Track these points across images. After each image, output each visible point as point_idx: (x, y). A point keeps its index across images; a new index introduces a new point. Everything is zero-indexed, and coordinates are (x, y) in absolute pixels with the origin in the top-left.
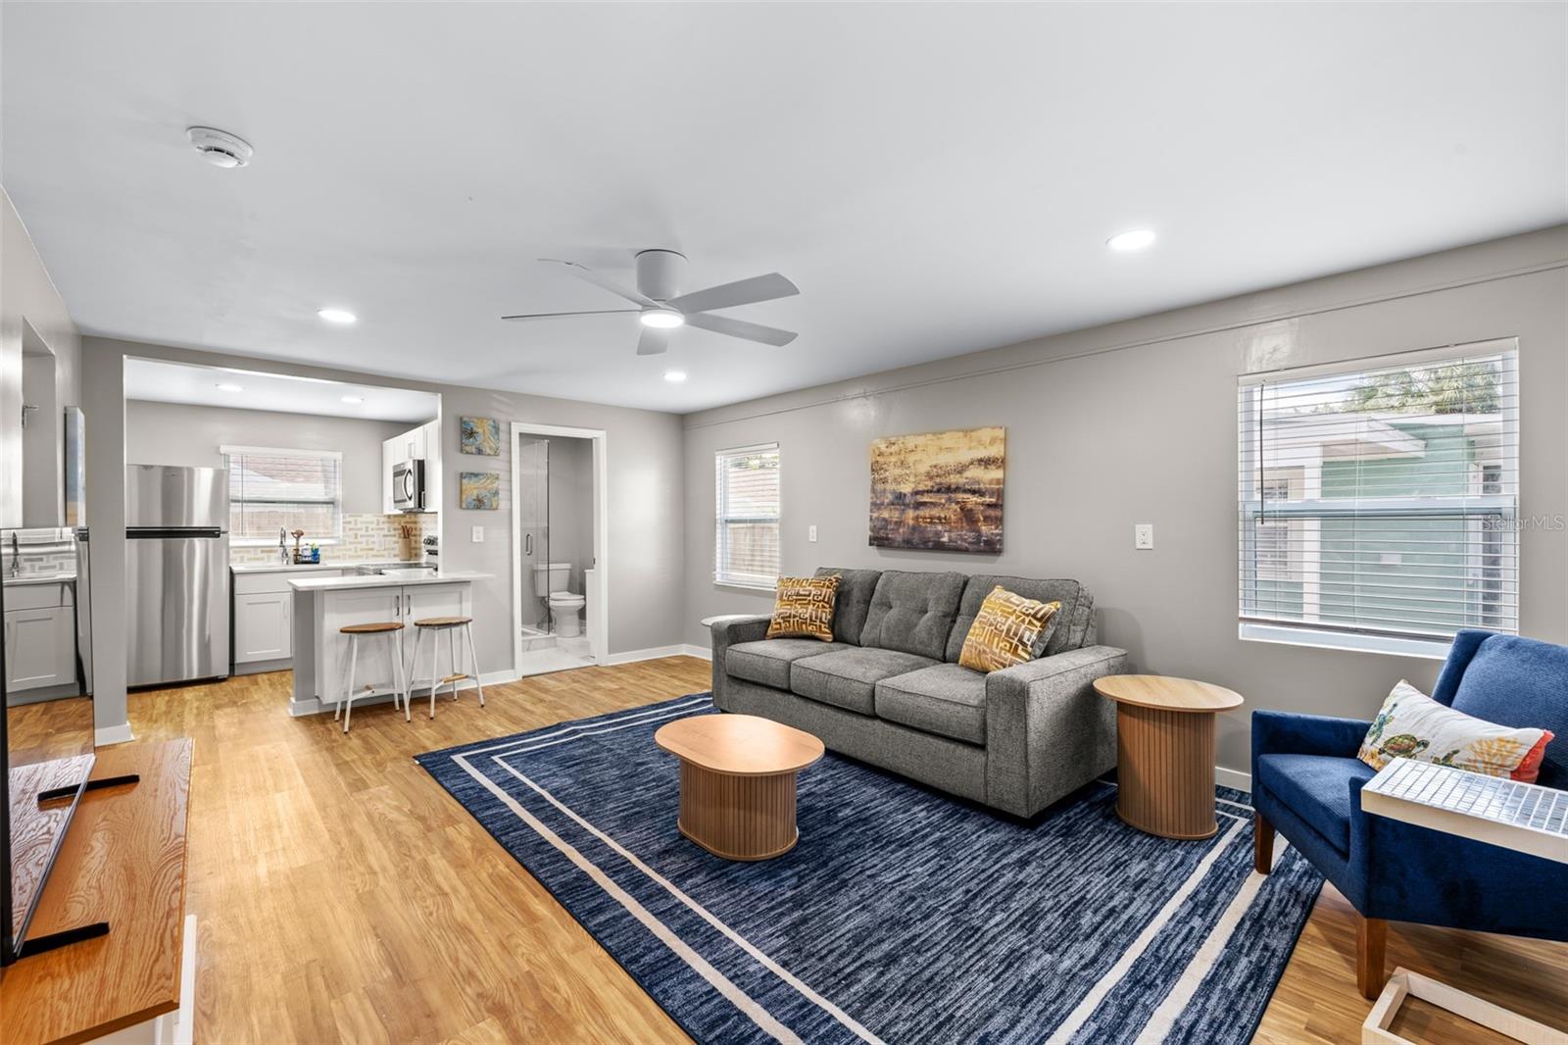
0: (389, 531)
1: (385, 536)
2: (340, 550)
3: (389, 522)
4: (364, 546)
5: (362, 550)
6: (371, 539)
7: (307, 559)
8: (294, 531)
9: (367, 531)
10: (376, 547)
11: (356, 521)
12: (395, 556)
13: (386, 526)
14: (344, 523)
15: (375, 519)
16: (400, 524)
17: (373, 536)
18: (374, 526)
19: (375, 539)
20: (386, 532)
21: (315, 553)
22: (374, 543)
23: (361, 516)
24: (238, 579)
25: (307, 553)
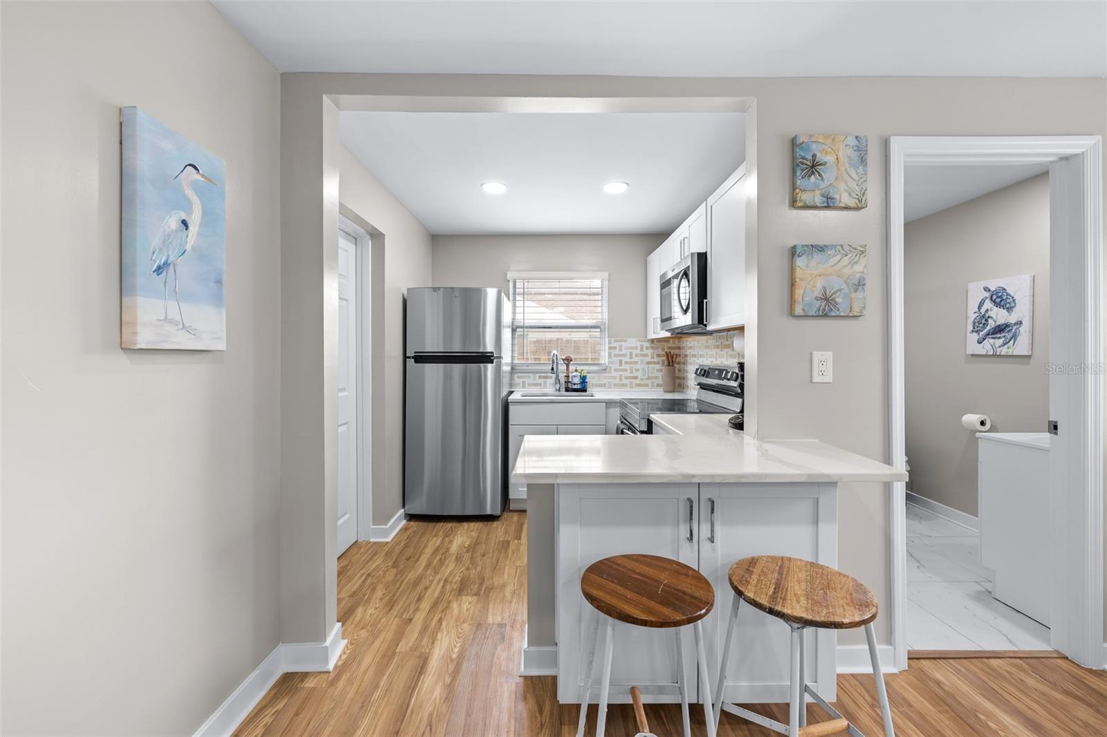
0: (653, 358)
1: (648, 363)
2: (605, 378)
3: (652, 348)
4: (628, 374)
5: (626, 378)
6: (635, 367)
7: (576, 387)
8: (564, 358)
9: (631, 358)
10: (639, 374)
11: (621, 346)
12: (658, 385)
13: (649, 352)
14: (610, 348)
15: (638, 344)
16: (663, 350)
17: (636, 363)
18: (638, 352)
19: (639, 366)
20: (649, 359)
21: (583, 380)
22: (637, 370)
23: (625, 341)
24: (512, 408)
25: (577, 380)
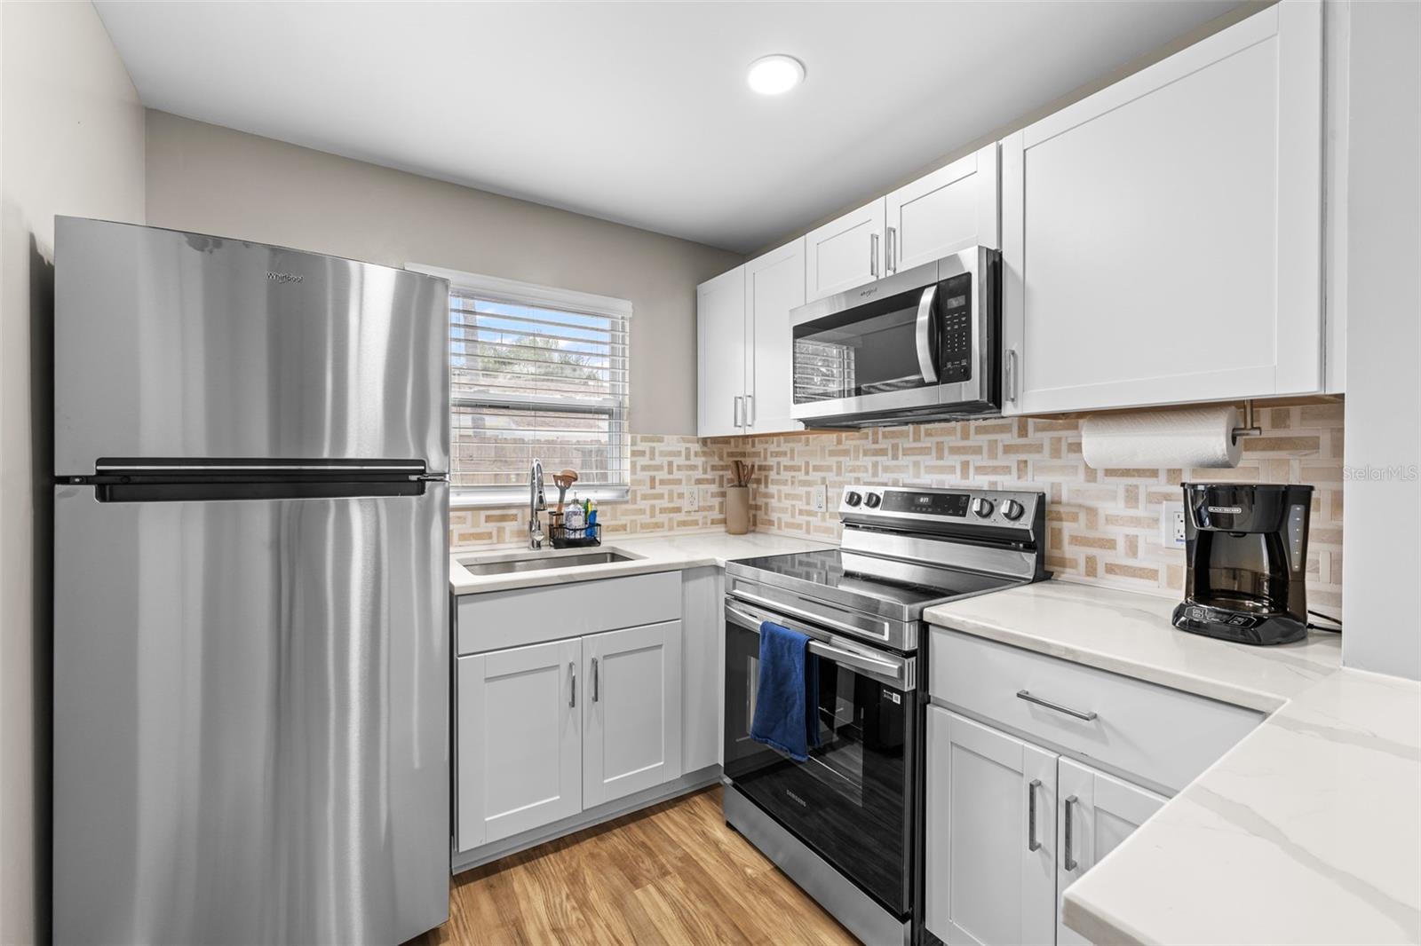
0: (705, 472)
1: (699, 482)
2: (625, 513)
3: (705, 454)
4: (665, 503)
5: (663, 511)
6: (677, 489)
7: (577, 536)
8: (559, 474)
9: (670, 472)
10: (686, 506)
11: (653, 451)
12: (713, 522)
13: (699, 461)
14: (634, 453)
15: (682, 447)
16: (721, 458)
17: (679, 482)
18: (681, 461)
19: (684, 488)
20: (699, 474)
21: (591, 524)
22: (681, 496)
23: (660, 440)
25: (578, 522)
